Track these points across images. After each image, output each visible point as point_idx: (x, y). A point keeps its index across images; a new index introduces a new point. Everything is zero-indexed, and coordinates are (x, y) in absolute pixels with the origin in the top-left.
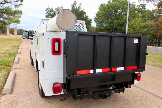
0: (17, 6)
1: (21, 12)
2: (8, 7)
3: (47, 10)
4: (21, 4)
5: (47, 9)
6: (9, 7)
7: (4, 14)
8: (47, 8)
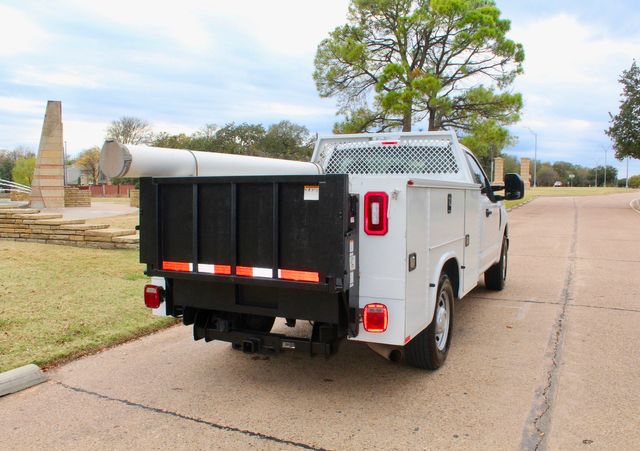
0: (504, 80)
1: (516, 102)
2: (481, 86)
3: (629, 81)
4: (519, 71)
5: (627, 77)
6: (485, 87)
7: (468, 113)
8: (629, 70)
